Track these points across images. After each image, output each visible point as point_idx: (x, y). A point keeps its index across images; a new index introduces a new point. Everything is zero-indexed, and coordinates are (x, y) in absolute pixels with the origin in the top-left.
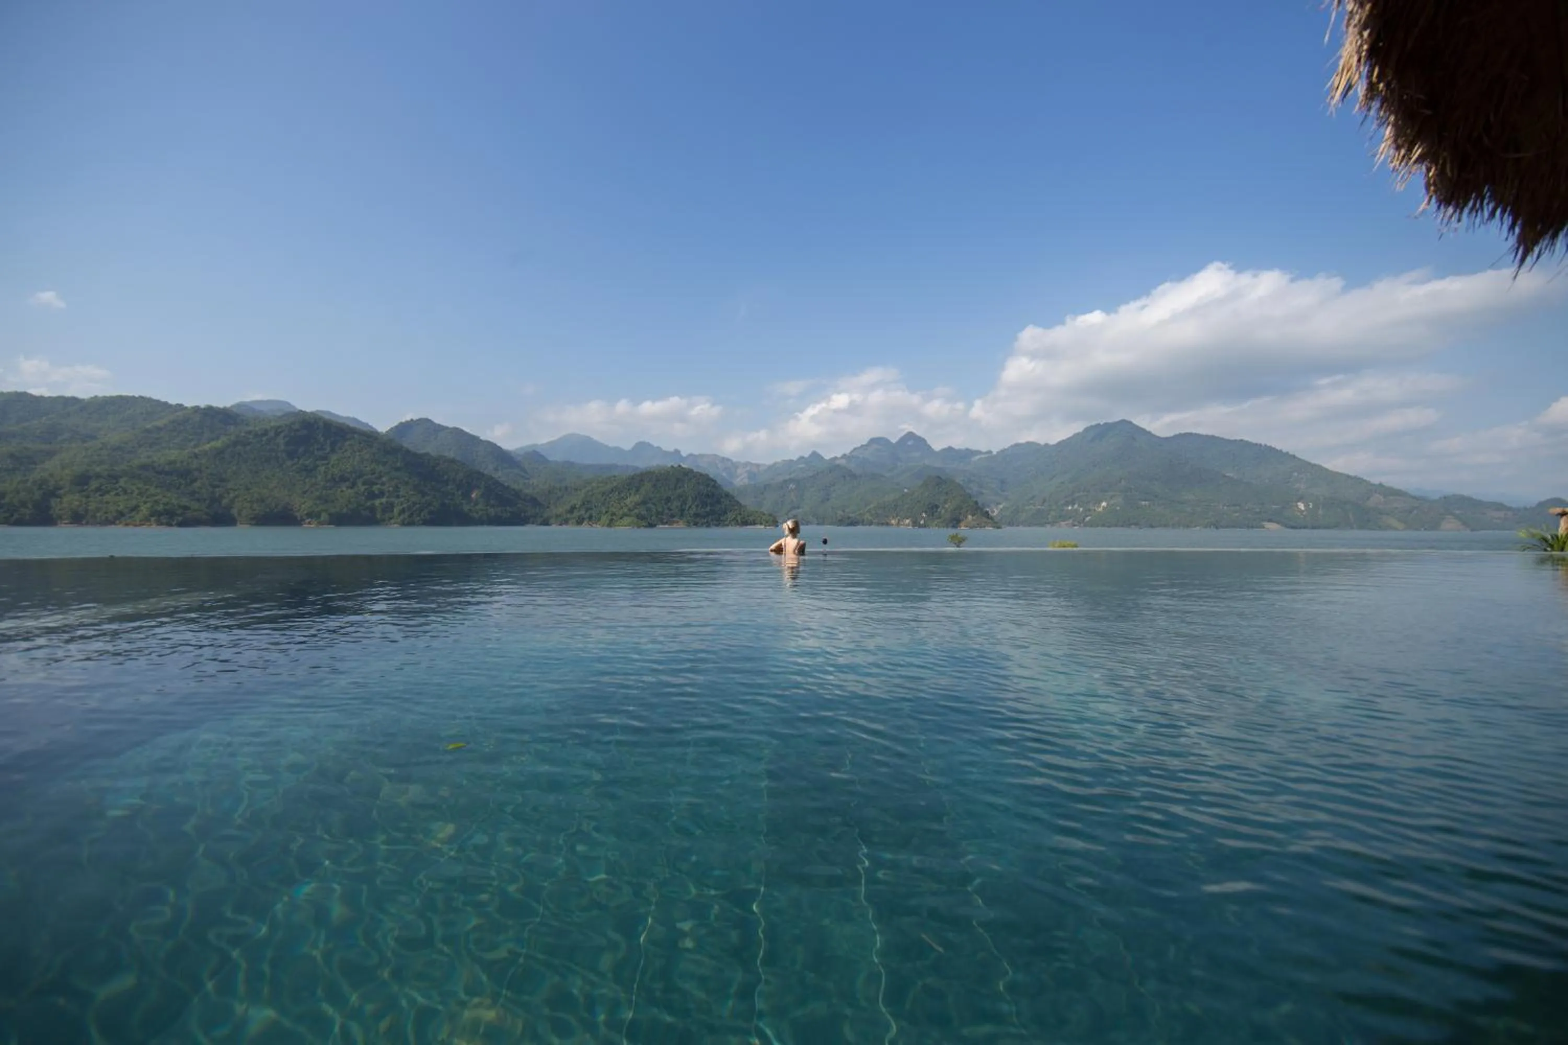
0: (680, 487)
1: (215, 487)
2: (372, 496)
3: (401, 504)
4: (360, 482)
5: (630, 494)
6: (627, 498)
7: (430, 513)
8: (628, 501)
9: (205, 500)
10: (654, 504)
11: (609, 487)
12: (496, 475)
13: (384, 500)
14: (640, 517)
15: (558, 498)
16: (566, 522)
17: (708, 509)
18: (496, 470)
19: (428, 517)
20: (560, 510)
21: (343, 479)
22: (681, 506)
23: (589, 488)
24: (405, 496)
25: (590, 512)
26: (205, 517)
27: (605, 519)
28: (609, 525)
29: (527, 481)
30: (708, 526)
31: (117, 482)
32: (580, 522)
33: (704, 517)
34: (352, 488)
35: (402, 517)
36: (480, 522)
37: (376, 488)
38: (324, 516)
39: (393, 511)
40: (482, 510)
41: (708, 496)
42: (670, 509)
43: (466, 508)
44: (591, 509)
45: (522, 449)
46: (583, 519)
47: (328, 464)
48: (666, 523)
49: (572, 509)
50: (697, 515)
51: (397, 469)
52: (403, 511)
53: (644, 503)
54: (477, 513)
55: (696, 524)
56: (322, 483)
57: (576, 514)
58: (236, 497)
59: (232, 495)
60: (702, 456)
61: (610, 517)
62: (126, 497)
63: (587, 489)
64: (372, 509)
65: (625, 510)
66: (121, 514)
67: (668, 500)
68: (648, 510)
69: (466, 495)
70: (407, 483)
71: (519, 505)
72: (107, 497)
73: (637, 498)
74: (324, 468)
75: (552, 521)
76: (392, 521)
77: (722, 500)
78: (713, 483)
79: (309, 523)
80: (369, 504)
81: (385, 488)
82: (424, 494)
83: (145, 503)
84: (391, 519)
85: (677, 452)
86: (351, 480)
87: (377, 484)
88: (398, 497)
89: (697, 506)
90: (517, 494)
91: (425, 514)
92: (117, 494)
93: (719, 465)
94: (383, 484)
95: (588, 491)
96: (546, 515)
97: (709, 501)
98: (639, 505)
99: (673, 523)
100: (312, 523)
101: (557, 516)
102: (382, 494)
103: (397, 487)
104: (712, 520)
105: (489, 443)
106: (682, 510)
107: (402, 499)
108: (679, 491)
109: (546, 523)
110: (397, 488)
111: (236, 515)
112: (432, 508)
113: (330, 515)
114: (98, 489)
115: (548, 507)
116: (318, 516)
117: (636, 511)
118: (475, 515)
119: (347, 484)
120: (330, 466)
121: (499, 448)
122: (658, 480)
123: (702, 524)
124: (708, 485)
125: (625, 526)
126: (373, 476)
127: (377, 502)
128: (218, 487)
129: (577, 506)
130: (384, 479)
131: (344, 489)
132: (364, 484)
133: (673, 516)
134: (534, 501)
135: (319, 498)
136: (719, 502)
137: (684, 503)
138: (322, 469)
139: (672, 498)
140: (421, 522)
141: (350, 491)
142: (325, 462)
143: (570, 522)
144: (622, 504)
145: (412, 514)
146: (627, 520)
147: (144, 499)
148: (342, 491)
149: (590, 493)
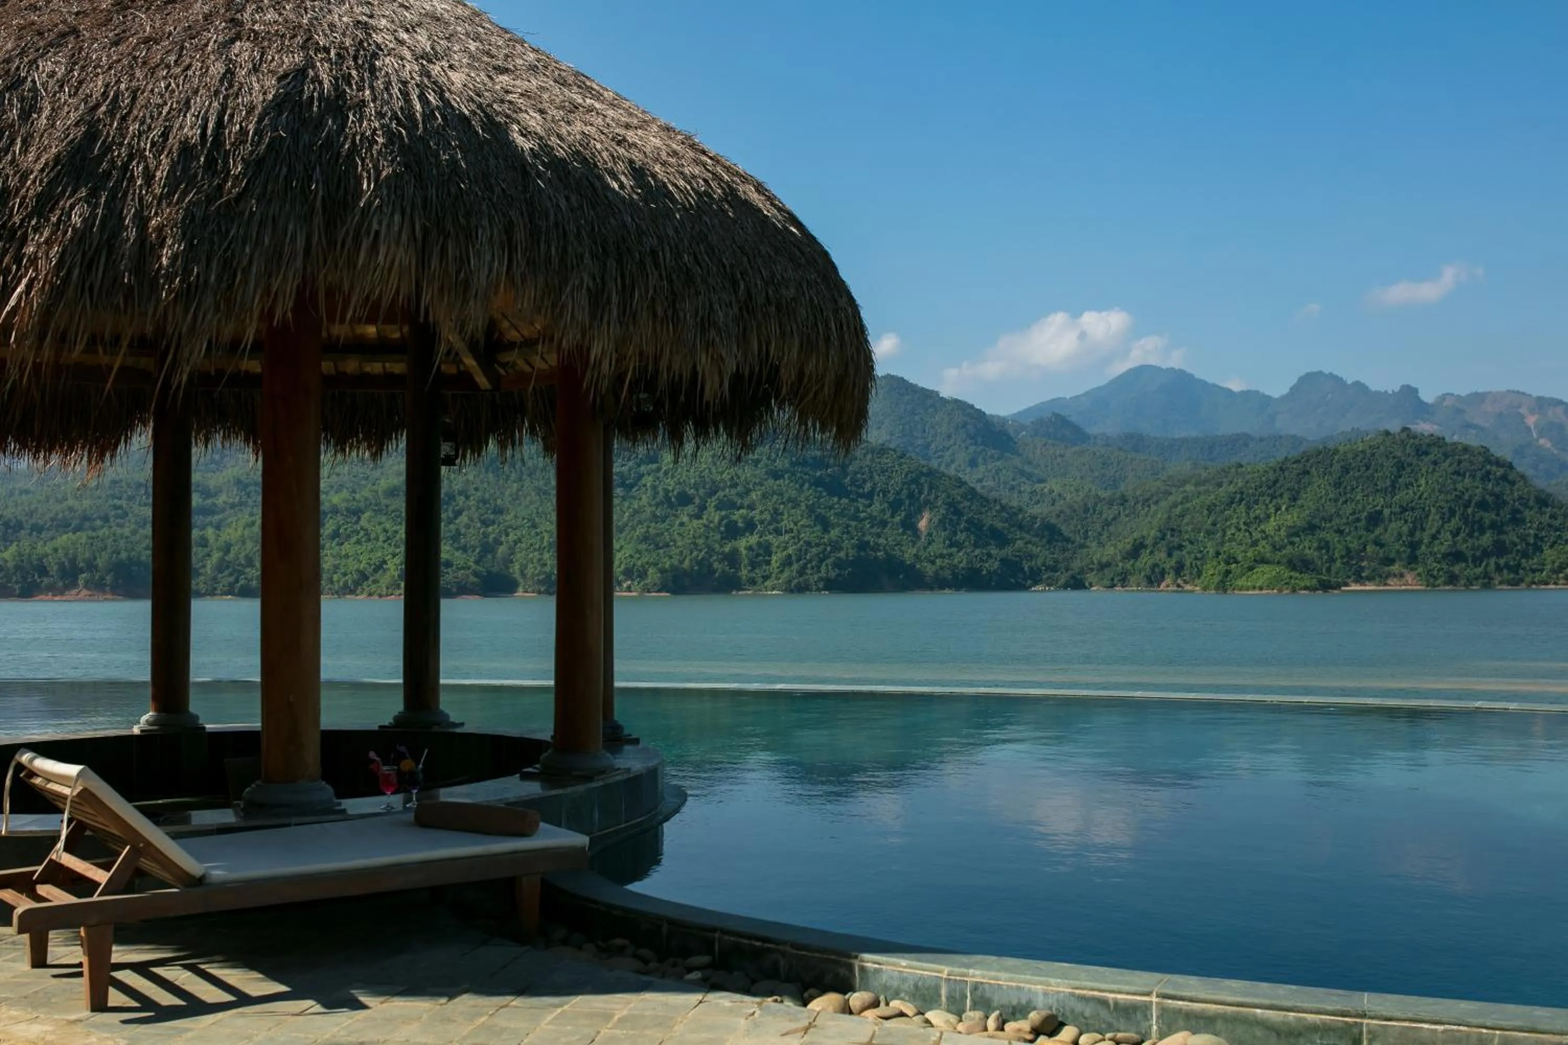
0: (1407, 486)
1: (485, 523)
2: (732, 531)
3: (785, 548)
4: (712, 502)
5: (1278, 509)
6: (1269, 517)
7: (838, 564)
8: (1270, 527)
9: (474, 548)
10: (1340, 532)
11: (1226, 490)
12: (971, 477)
13: (753, 540)
14: (1301, 565)
15: (1107, 524)
16: (1124, 579)
17: (1487, 539)
18: (973, 463)
19: (833, 574)
20: (1110, 552)
21: (685, 499)
22: (1412, 533)
23: (1176, 497)
24: (792, 530)
25: (1176, 554)
26: (472, 579)
27: (1212, 570)
28: (1222, 587)
29: (1038, 486)
30: (1487, 583)
31: (357, 522)
32: (1154, 578)
33: (1477, 561)
34: (699, 517)
35: (786, 574)
36: (939, 584)
37: (738, 516)
38: (653, 575)
39: (768, 563)
40: (942, 556)
41: (1483, 505)
42: (1378, 543)
43: (909, 554)
44: (1180, 547)
45: (1029, 410)
46: (1163, 574)
47: (659, 469)
48: (1370, 579)
49: (1136, 551)
50: (1456, 556)
51: (776, 475)
52: (787, 562)
53: (1311, 528)
54: (933, 563)
55: (1452, 579)
56: (649, 510)
57: (1145, 560)
58: (519, 540)
59: (512, 537)
60: (1478, 398)
61: (1223, 567)
62: (370, 546)
63: (1171, 499)
64: (732, 559)
65: (1264, 548)
66: (364, 576)
67: (1375, 519)
68: (1325, 546)
69: (909, 525)
70: (795, 503)
71: (1019, 543)
72: (347, 548)
73: (1293, 518)
74: (650, 478)
75: (1091, 577)
76: (768, 583)
77: (1527, 514)
78: (1500, 472)
79: (629, 589)
80: (727, 549)
81: (756, 514)
82: (826, 526)
83: (394, 555)
84: (766, 578)
85: (1409, 392)
86: (697, 501)
87: (741, 507)
88: (778, 532)
89: (1456, 533)
90: (1013, 517)
91: (827, 570)
92: (358, 542)
93: (1531, 420)
94: (751, 507)
95: (1175, 505)
96: (1076, 565)
97: (1488, 517)
98: (1297, 534)
99: (1384, 578)
100: (632, 589)
101: (1103, 566)
102: (750, 526)
103: (776, 510)
104: (1499, 569)
105: (961, 406)
106: (1414, 546)
107: (787, 537)
108: (1403, 496)
109: (1077, 584)
110: (776, 513)
111: (517, 575)
112: (842, 554)
113: (662, 571)
114: (336, 535)
115: (1082, 546)
116: (643, 575)
117: (1289, 550)
118: (930, 569)
119: (690, 509)
120: (661, 474)
121: (980, 413)
122: (1346, 470)
123: (1469, 583)
124: (1486, 477)
125: (1261, 589)
126: (733, 491)
127: (742, 544)
128: (493, 523)
129: (1149, 542)
130: (754, 496)
131: (685, 519)
132: (718, 508)
133: (1390, 561)
134: (1051, 533)
135: (645, 538)
136: (1516, 519)
137: (1418, 525)
138: (648, 480)
139: (1387, 512)
140: (821, 585)
141: (696, 523)
142: (654, 466)
143: (1132, 579)
144: (1257, 535)
145: (805, 567)
146: (1265, 573)
147: (391, 550)
148: (682, 524)
149: (1178, 510)
